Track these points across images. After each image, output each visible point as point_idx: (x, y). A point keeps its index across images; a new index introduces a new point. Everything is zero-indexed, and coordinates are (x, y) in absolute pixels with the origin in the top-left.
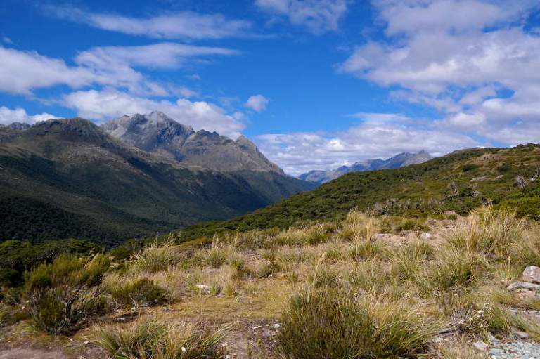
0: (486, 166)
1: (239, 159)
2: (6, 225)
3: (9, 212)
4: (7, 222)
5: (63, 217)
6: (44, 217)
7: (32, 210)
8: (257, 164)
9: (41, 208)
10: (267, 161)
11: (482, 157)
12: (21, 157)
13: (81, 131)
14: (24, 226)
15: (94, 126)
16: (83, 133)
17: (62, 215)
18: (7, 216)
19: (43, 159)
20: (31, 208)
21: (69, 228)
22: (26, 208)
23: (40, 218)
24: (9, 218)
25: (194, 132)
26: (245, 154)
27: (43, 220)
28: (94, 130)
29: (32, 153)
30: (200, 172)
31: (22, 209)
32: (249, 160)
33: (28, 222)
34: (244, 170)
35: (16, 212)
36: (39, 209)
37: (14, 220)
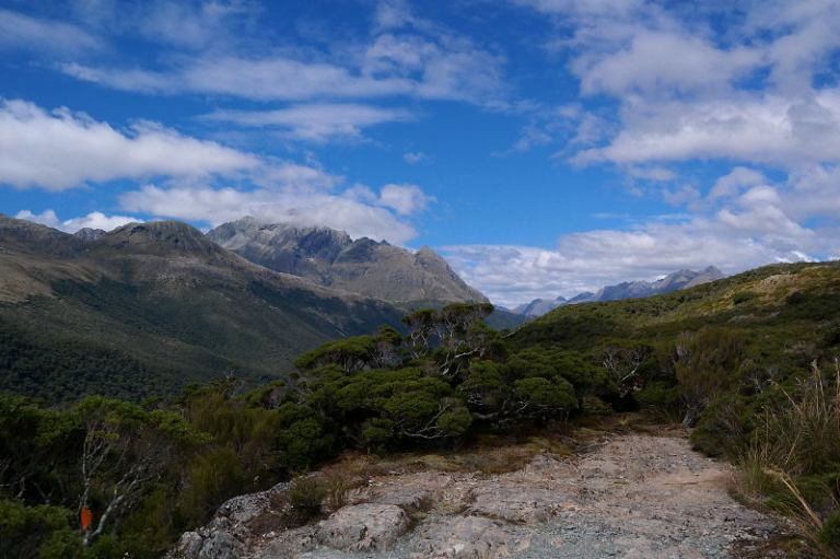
0: (771, 295)
1: (420, 283)
2: (50, 384)
3: (56, 363)
4: (53, 379)
5: (138, 372)
6: (109, 372)
7: (91, 362)
8: (449, 291)
9: (105, 358)
10: (464, 286)
11: (768, 280)
12: (87, 280)
13: (177, 241)
14: (76, 385)
15: (198, 234)
16: (179, 244)
17: (136, 369)
18: (53, 370)
19: (119, 284)
20: (91, 358)
21: (146, 388)
22: (83, 359)
23: (101, 374)
24: (55, 373)
25: (351, 241)
26: (429, 275)
27: (107, 377)
28: (196, 239)
29: (103, 274)
30: (357, 302)
31: (74, 359)
32: (436, 284)
33: (83, 380)
34: (427, 300)
35: (66, 364)
36: (101, 360)
37: (63, 376)
